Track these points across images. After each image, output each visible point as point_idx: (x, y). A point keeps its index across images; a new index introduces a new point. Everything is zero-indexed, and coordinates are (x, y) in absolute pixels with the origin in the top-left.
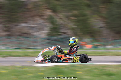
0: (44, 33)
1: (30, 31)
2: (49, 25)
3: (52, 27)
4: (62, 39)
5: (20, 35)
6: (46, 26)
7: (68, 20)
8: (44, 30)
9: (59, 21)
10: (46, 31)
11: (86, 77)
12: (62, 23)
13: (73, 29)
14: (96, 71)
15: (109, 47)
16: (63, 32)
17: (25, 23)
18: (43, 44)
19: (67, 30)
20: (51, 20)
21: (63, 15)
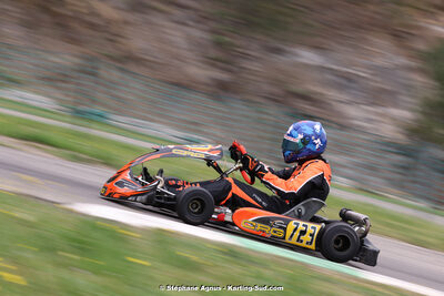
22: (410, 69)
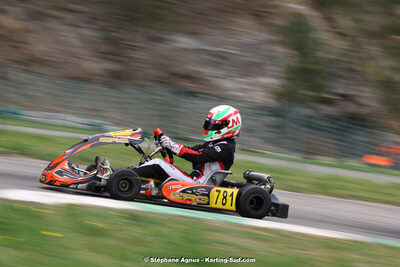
0: (263, 87)
1: (207, 71)
2: (285, 55)
5: (161, 81)
8: (264, 75)
10: (272, 80)
16: (341, 91)
17: (192, 34)
22: (272, 42)
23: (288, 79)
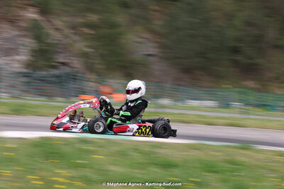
0: (18, 61)
2: (30, 43)
3: (37, 49)
4: (58, 77)
6: (23, 45)
7: (75, 34)
8: (18, 54)
9: (55, 36)
10: (23, 57)
11: (113, 168)
12: (59, 40)
13: (85, 55)
14: (135, 154)
15: (165, 102)
16: (62, 61)
18: (13, 87)
19: (72, 58)
20: (36, 31)
21: (63, 22)
23: (32, 56)
